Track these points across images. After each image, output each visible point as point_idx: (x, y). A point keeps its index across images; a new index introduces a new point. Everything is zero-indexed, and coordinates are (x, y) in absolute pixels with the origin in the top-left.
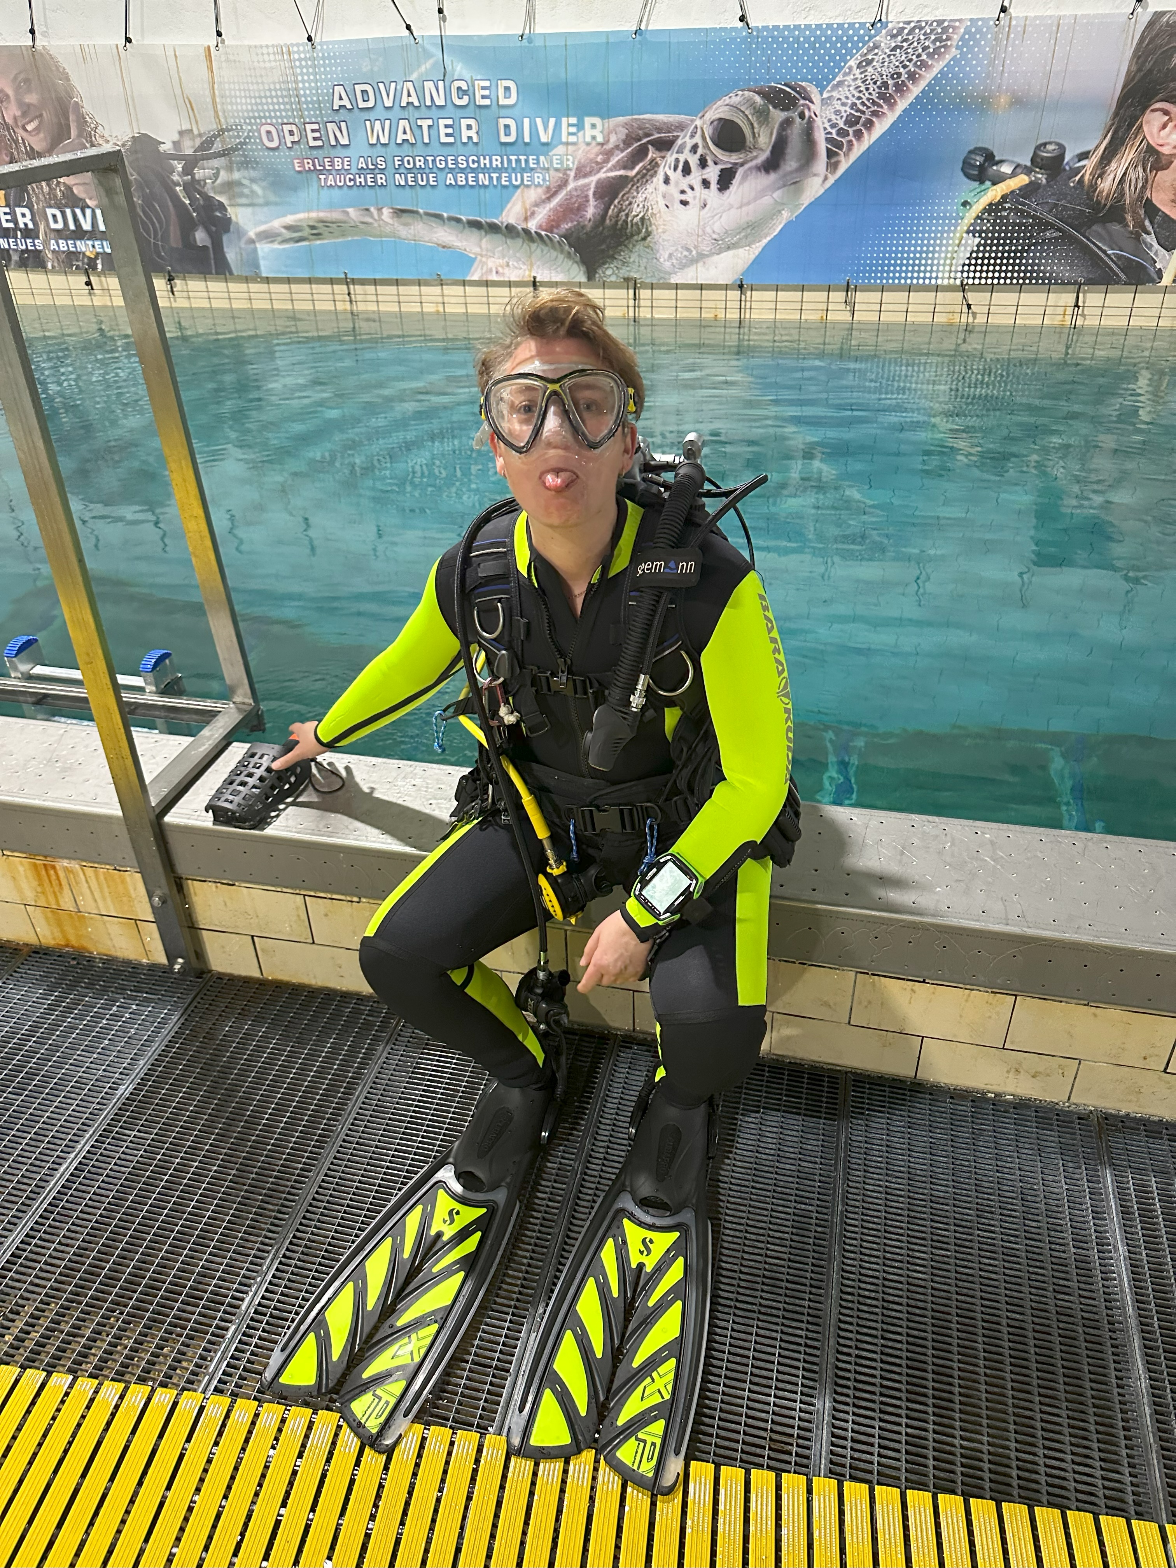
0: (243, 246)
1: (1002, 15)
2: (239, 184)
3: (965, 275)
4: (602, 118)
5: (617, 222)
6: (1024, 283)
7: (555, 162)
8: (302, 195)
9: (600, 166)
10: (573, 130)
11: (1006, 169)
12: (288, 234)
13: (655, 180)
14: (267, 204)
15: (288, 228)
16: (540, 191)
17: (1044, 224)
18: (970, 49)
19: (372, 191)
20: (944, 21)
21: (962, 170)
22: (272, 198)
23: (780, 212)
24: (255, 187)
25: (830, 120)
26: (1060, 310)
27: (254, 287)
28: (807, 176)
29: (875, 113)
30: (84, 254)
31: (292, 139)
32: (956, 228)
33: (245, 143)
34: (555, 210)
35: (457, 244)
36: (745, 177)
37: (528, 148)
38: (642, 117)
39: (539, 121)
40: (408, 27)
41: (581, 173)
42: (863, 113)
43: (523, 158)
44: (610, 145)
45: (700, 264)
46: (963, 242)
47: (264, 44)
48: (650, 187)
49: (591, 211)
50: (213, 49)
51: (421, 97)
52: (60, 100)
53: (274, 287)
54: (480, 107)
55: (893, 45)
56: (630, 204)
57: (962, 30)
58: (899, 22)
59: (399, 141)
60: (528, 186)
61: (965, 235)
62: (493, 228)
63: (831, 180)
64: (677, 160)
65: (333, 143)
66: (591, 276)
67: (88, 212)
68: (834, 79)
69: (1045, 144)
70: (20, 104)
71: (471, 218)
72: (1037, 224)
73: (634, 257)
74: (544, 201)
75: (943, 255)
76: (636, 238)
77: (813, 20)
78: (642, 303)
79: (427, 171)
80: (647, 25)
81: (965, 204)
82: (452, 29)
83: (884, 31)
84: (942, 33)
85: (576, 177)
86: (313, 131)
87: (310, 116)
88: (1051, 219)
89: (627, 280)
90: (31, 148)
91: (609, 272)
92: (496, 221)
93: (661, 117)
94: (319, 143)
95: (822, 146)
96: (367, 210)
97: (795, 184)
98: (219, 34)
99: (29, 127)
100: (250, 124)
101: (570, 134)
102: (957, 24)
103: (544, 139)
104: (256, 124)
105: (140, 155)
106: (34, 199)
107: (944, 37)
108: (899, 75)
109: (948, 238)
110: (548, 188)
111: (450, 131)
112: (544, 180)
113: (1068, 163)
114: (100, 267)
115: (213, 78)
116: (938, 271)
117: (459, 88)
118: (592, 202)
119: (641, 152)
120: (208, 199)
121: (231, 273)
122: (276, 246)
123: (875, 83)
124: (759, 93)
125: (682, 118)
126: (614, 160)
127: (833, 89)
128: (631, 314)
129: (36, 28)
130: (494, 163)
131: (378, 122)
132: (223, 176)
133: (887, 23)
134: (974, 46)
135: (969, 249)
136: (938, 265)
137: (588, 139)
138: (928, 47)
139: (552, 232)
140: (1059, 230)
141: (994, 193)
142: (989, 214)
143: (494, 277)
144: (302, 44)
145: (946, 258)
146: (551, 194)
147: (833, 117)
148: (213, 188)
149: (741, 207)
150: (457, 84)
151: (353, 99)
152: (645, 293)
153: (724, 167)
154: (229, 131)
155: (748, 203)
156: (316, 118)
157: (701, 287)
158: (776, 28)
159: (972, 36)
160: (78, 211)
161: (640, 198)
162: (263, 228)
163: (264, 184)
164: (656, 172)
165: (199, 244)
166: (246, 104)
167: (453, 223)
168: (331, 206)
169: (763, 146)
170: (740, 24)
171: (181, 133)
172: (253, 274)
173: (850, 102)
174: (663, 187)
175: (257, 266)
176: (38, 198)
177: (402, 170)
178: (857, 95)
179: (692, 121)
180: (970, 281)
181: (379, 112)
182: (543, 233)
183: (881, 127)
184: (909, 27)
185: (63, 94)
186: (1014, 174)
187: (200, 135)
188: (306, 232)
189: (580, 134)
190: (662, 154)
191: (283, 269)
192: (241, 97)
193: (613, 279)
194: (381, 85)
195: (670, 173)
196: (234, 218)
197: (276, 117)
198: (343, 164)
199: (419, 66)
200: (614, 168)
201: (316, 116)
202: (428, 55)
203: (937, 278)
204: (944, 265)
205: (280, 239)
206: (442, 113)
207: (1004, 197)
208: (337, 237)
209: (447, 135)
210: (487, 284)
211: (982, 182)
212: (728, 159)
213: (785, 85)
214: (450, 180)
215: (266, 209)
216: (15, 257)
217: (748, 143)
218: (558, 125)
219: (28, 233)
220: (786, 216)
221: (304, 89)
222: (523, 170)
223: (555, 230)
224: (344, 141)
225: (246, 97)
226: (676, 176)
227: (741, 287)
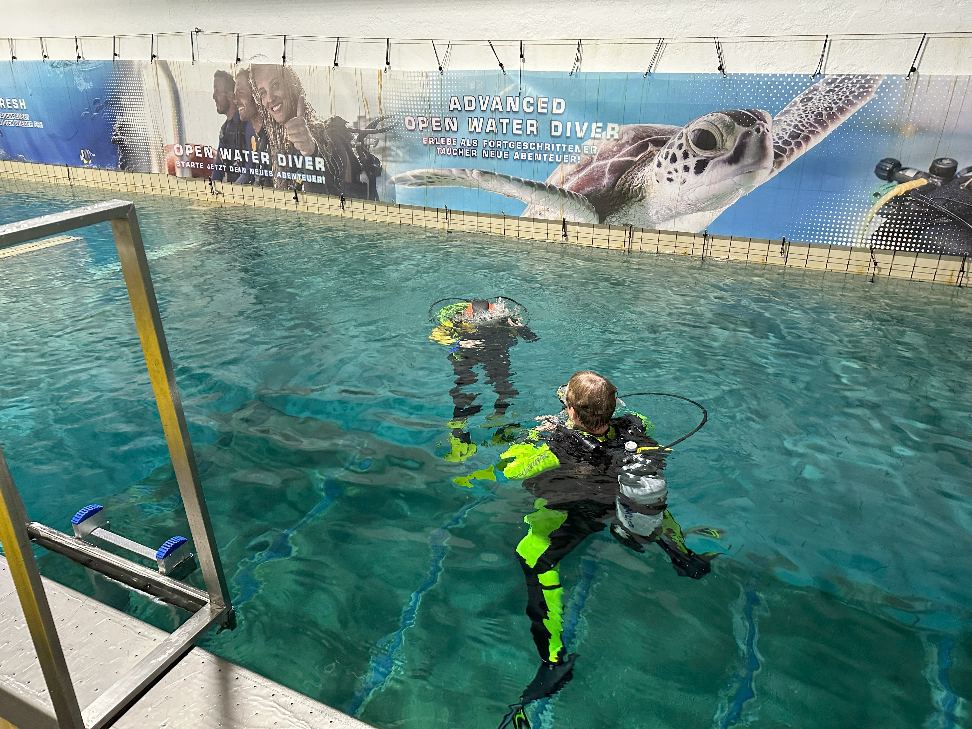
0: (387, 184)
1: (912, 73)
2: (389, 149)
3: (874, 242)
4: (619, 124)
5: (623, 188)
6: (920, 252)
7: (585, 149)
8: (426, 158)
9: (615, 154)
10: (599, 130)
11: (910, 174)
12: (414, 181)
13: (651, 164)
14: (404, 162)
15: (415, 177)
16: (573, 166)
17: (938, 213)
18: (886, 95)
19: (468, 160)
20: (867, 75)
21: (875, 172)
22: (408, 158)
23: (737, 190)
24: (399, 152)
25: (778, 135)
26: (950, 273)
27: (391, 209)
28: (759, 169)
29: (811, 132)
30: (295, 181)
31: (423, 125)
32: (868, 210)
33: (395, 126)
34: (582, 178)
35: (517, 195)
36: (714, 166)
37: (568, 140)
38: (645, 125)
39: (577, 124)
40: (501, 65)
41: (601, 157)
42: (803, 131)
43: (564, 146)
44: (623, 141)
45: (677, 220)
46: (873, 220)
47: (412, 70)
48: (647, 169)
49: (606, 181)
50: (383, 72)
51: (504, 106)
52: (293, 94)
53: (403, 210)
54: (540, 113)
55: (828, 89)
56: (633, 178)
57: (881, 82)
58: (833, 75)
59: (488, 131)
60: (566, 163)
61: (875, 215)
62: (541, 187)
63: (776, 172)
64: (668, 153)
65: (448, 129)
66: (602, 220)
67: (301, 158)
68: (783, 109)
69: (941, 160)
70: (272, 96)
71: (527, 180)
72: (932, 213)
73: (632, 211)
74: (575, 173)
75: (857, 227)
76: (634, 199)
77: (770, 71)
78: (635, 240)
79: (503, 150)
80: (655, 70)
81: (876, 195)
82: (528, 67)
83: (821, 80)
84: (865, 83)
85: (598, 159)
86: (436, 122)
87: (435, 113)
88: (944, 210)
89: (625, 225)
90: (275, 120)
91: (614, 219)
92: (543, 183)
93: (659, 126)
94: (439, 129)
95: (771, 151)
96: (464, 170)
97: (750, 173)
98: (388, 63)
99: (275, 109)
100: (399, 115)
101: (596, 133)
102: (877, 78)
103: (579, 135)
104: (402, 115)
105: (334, 128)
106: (272, 148)
107: (867, 86)
108: (832, 108)
109: (862, 216)
110: (579, 165)
111: (520, 127)
112: (577, 160)
113: (959, 173)
114: (303, 189)
115: (381, 88)
116: (853, 238)
117: (528, 102)
118: (607, 175)
119: (644, 147)
120: (371, 157)
121: (378, 200)
122: (406, 186)
123: (813, 113)
124: (728, 115)
125: (673, 127)
126: (624, 151)
127: (782, 114)
128: (627, 246)
129: (287, 55)
130: (546, 148)
131: (476, 119)
132: (381, 144)
133: (825, 75)
134: (889, 93)
135: (878, 225)
136: (853, 233)
137: (609, 137)
138: (854, 92)
139: (578, 192)
140: (950, 217)
141: (900, 189)
142: (895, 203)
143: (538, 217)
144: (436, 72)
145: (859, 230)
146: (581, 169)
147: (781, 132)
148: (374, 150)
149: (709, 185)
150: (527, 99)
151: (463, 105)
152: (637, 235)
153: (699, 159)
154: (386, 118)
155: (716, 183)
156: (439, 114)
157: (677, 234)
158: (743, 75)
159: (888, 86)
160: (295, 157)
161: (640, 175)
162: (400, 175)
163: (404, 150)
164: (652, 159)
165: (362, 181)
166: (398, 104)
167: (516, 182)
168: (442, 167)
169: (728, 147)
170: (719, 72)
171: (359, 118)
172: (391, 202)
173: (793, 124)
174: (656, 169)
175: (394, 198)
176: (274, 148)
177: (487, 148)
178: (799, 119)
179: (680, 129)
180: (878, 247)
181: (478, 113)
182: (572, 192)
183: (815, 141)
184: (840, 79)
185: (296, 92)
186: (915, 178)
187: (370, 120)
188: (425, 180)
189: (604, 133)
190: (658, 148)
191: (409, 200)
192: (395, 100)
193: (616, 224)
194: (480, 98)
195: (662, 160)
196: (384, 168)
197: (415, 113)
198: (452, 142)
199: (505, 87)
200: (624, 155)
201: (439, 113)
202: (511, 81)
203: (852, 242)
204: (858, 234)
205: (409, 183)
206: (516, 116)
207: (907, 193)
208: (444, 185)
209: (518, 129)
210: (534, 220)
211: (890, 181)
212: (703, 154)
213: (747, 110)
214: (517, 156)
215: (403, 165)
216: (257, 180)
217: (718, 145)
218: (589, 128)
219: (267, 167)
220: (742, 192)
221: (433, 97)
222: (564, 153)
223: (581, 191)
224: (455, 129)
225: (398, 100)
226: (666, 163)
227: (705, 235)
